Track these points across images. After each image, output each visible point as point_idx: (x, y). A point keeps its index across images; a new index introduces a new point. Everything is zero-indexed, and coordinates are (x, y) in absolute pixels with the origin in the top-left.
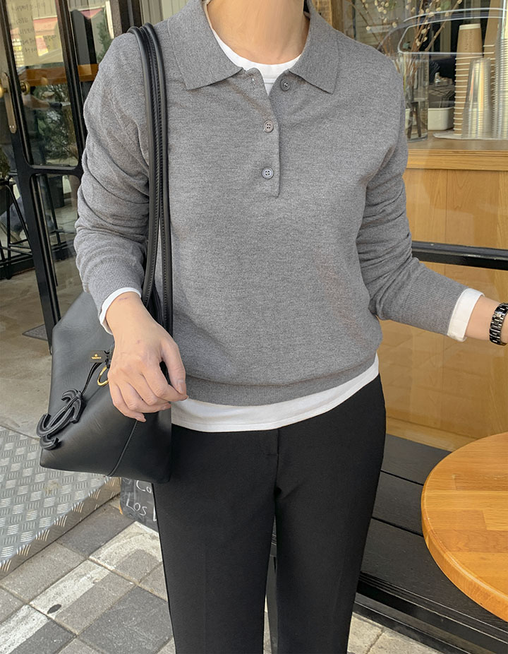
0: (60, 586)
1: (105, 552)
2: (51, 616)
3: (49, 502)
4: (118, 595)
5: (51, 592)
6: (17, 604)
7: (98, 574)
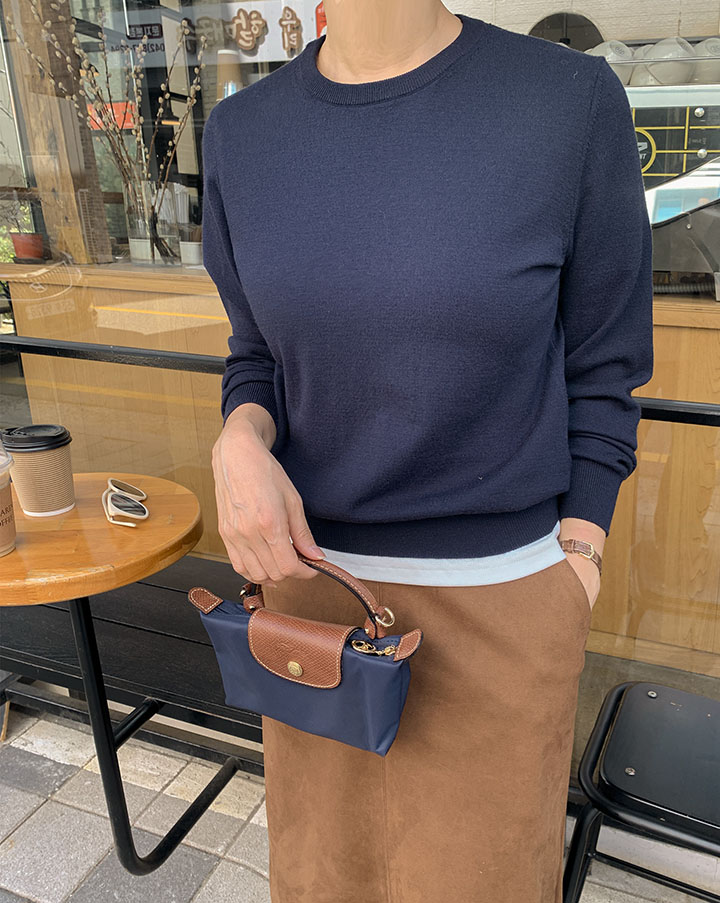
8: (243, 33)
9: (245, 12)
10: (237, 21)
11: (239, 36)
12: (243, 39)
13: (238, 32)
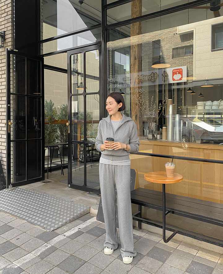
0: (80, 226)
1: (88, 221)
2: (79, 230)
3: (75, 211)
4: (92, 227)
5: (78, 226)
6: (71, 228)
7: (87, 224)
8: (152, 78)
9: (153, 73)
10: (151, 75)
11: (151, 79)
12: (152, 80)
13: (151, 78)
